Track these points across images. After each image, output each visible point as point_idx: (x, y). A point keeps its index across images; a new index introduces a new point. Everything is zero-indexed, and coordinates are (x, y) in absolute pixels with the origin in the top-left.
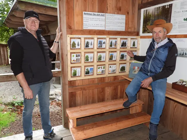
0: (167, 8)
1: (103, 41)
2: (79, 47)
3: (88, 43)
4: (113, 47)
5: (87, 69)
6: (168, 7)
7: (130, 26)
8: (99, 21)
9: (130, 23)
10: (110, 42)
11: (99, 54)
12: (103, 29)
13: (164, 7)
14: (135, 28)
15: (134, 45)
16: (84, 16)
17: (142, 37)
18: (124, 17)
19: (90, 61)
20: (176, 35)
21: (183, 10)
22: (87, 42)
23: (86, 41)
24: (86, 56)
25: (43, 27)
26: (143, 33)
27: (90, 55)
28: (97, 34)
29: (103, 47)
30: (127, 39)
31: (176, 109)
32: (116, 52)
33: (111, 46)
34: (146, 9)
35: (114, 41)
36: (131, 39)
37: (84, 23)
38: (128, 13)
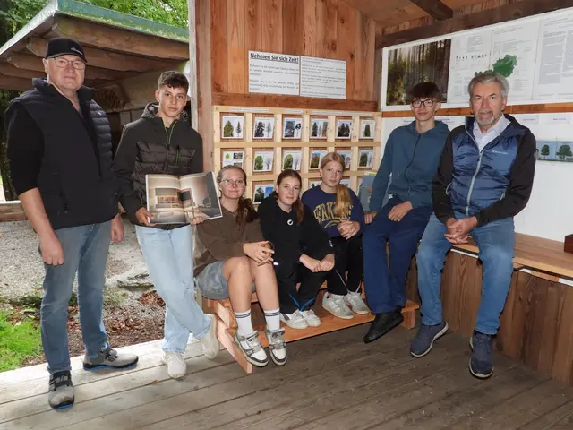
0: (441, 48)
1: (297, 121)
2: (241, 135)
3: (260, 125)
4: (319, 136)
5: (259, 190)
6: (443, 46)
7: (358, 87)
8: (286, 73)
9: (357, 81)
10: (313, 124)
11: (286, 153)
12: (295, 92)
13: (433, 45)
14: (368, 93)
15: (367, 132)
16: (251, 61)
17: (385, 115)
18: (342, 65)
19: (265, 169)
20: (460, 109)
21: (473, 54)
22: (260, 123)
23: (258, 120)
24: (256, 156)
26: (387, 105)
27: (266, 156)
28: (281, 106)
29: (295, 137)
30: (350, 118)
32: (325, 148)
33: (314, 134)
34: (393, 48)
35: (320, 123)
36: (361, 118)
37: (250, 77)
38: (352, 56)
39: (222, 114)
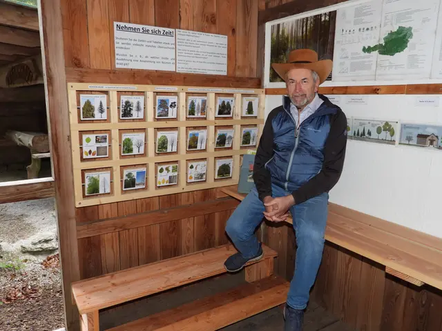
0: (325, 21)
1: (171, 99)
2: (104, 116)
3: (128, 104)
4: (198, 115)
5: (129, 175)
6: (327, 18)
7: (240, 63)
8: (160, 47)
9: (240, 56)
10: (189, 102)
11: (160, 134)
12: (170, 68)
13: (317, 18)
14: (251, 70)
15: (250, 110)
16: (117, 33)
17: (268, 92)
18: (223, 40)
19: (135, 151)
20: (346, 87)
21: (361, 26)
22: (127, 103)
23: (124, 99)
24: (123, 139)
25: (25, 62)
26: (271, 81)
27: (136, 138)
28: (154, 83)
29: (170, 116)
30: (231, 95)
31: (350, 266)
32: (205, 127)
33: (192, 112)
34: (276, 22)
35: (198, 101)
36: (243, 95)
37: (117, 51)
38: (234, 31)
39: (79, 92)
